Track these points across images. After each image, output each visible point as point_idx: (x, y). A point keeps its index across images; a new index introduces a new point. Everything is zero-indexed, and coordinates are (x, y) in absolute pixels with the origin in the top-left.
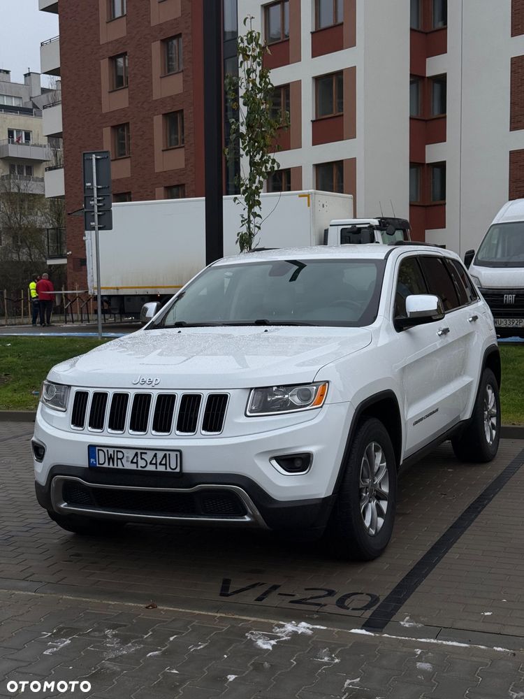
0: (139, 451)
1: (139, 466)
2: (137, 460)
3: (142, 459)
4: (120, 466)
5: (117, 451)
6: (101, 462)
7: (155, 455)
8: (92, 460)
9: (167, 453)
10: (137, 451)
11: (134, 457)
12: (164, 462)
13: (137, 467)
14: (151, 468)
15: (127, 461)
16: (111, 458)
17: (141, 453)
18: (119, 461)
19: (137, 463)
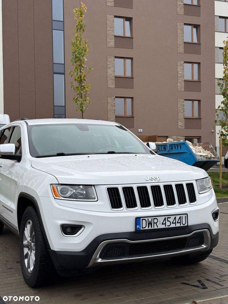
0: (167, 217)
1: (167, 225)
2: (166, 222)
3: (168, 221)
4: (156, 227)
5: (154, 219)
6: (144, 226)
7: (175, 218)
8: (138, 226)
9: (181, 216)
10: (165, 217)
11: (164, 221)
12: (179, 221)
13: (166, 226)
14: (173, 226)
15: (160, 224)
16: (150, 223)
17: (168, 218)
18: (155, 224)
19: (165, 224)
